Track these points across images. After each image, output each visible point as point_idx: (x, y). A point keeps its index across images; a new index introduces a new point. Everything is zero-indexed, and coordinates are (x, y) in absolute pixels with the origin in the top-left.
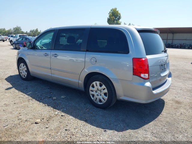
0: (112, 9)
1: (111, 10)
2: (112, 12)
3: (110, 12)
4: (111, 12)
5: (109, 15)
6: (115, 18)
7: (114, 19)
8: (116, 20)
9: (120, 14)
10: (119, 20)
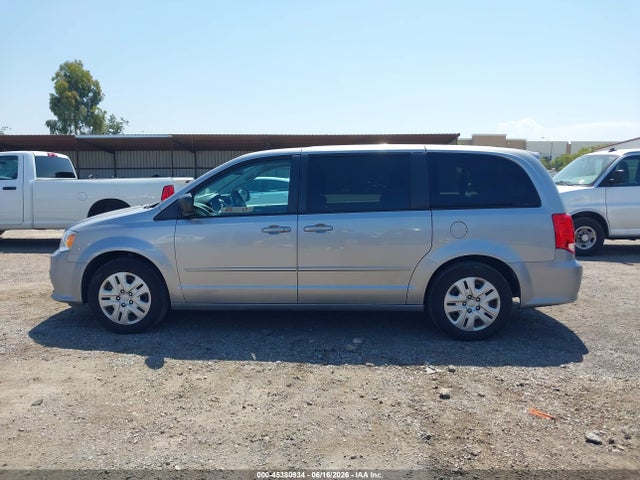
0: (65, 64)
1: (62, 68)
2: (65, 75)
3: (57, 75)
4: (62, 73)
5: (53, 84)
6: (78, 98)
7: (76, 100)
8: (86, 105)
9: (97, 84)
10: (98, 106)
